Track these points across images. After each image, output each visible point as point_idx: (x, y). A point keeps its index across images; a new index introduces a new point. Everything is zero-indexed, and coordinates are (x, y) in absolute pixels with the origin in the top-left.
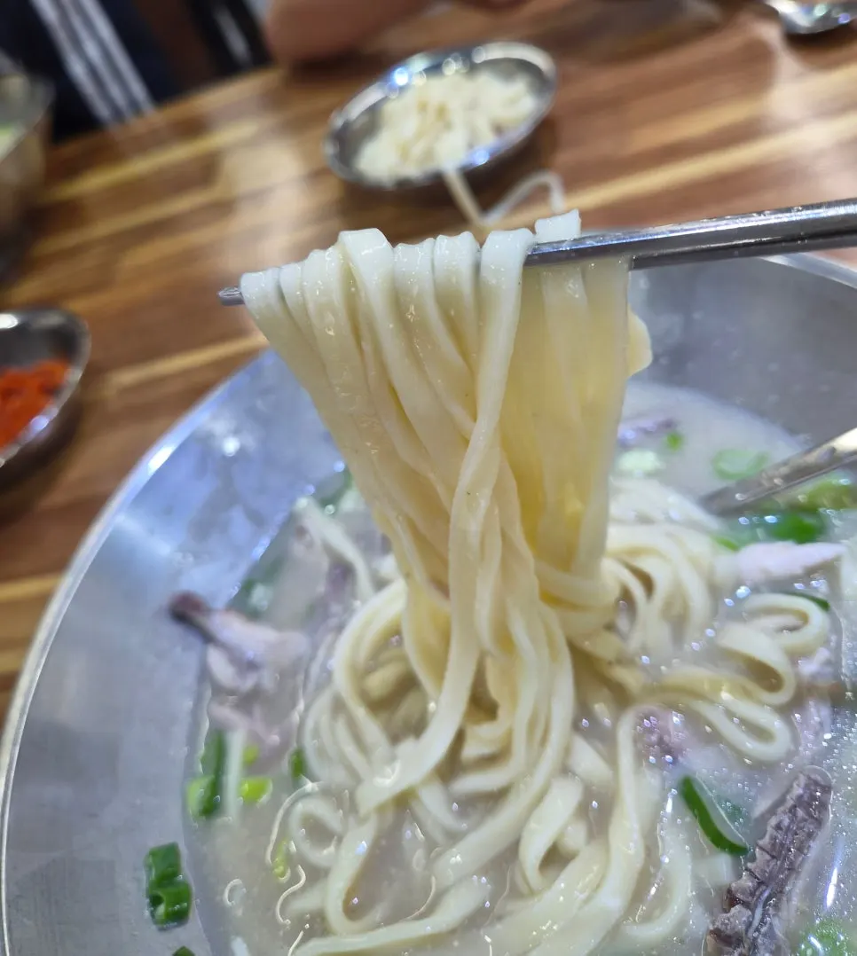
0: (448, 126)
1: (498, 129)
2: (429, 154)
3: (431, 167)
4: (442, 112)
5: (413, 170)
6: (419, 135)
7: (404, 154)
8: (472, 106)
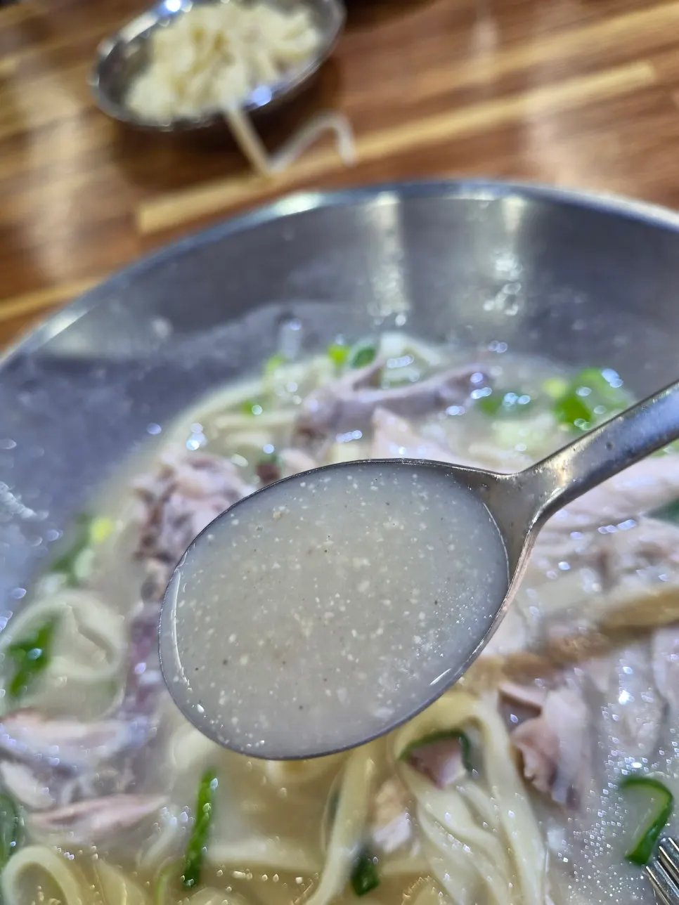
0: (227, 60)
1: (281, 65)
2: (207, 91)
3: (211, 106)
4: (219, 42)
5: (189, 110)
6: (196, 69)
7: (180, 90)
8: (252, 37)
